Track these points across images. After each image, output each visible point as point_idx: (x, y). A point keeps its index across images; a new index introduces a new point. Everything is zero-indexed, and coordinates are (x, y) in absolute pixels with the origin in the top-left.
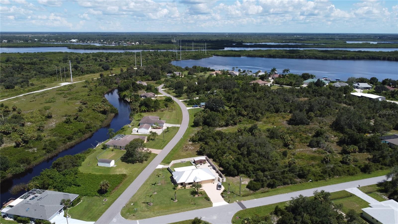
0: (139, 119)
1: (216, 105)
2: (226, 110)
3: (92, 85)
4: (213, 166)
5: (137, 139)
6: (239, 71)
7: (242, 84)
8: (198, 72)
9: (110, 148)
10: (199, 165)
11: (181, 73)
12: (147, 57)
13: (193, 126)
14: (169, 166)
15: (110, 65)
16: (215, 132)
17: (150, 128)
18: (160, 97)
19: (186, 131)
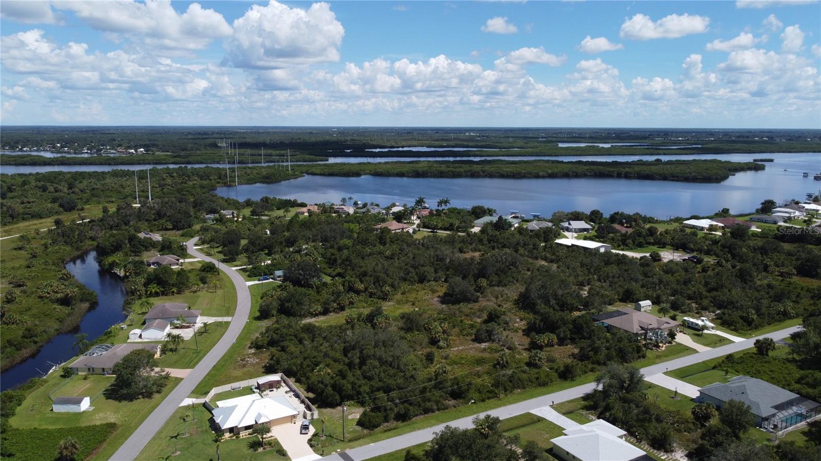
0: (144, 310)
1: (304, 274)
2: (324, 283)
3: (36, 245)
4: (294, 391)
5: (139, 350)
6: (356, 204)
7: (358, 231)
8: (272, 210)
9: (80, 373)
10: (267, 392)
11: (235, 212)
12: (164, 180)
13: (258, 319)
14: (207, 399)
15: (78, 199)
16: (301, 325)
17: (169, 327)
18: (191, 263)
19: (243, 329)
